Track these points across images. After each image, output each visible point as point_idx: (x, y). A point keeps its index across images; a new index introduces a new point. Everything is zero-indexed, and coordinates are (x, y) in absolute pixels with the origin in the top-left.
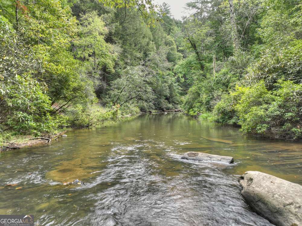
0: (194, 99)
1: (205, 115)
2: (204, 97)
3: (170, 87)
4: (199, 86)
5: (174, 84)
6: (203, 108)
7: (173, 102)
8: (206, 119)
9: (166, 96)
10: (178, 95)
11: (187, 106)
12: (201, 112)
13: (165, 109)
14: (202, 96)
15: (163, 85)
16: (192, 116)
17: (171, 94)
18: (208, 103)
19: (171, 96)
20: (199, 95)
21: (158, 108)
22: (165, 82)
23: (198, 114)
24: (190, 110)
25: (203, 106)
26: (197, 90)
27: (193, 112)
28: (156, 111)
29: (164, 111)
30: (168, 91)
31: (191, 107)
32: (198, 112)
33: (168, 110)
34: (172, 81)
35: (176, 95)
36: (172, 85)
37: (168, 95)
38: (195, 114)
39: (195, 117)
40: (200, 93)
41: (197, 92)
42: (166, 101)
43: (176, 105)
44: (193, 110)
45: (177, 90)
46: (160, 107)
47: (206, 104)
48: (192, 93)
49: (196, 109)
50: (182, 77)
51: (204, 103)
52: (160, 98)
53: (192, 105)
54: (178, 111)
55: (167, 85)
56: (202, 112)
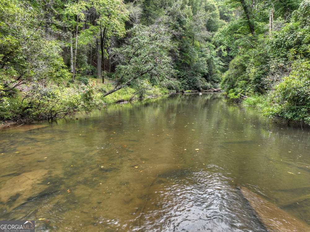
0: (237, 75)
1: (252, 99)
2: (252, 72)
3: (209, 62)
4: (245, 56)
5: (214, 59)
6: (249, 88)
7: (213, 80)
8: (253, 106)
9: (203, 73)
10: (219, 71)
11: (227, 85)
12: (246, 93)
13: (201, 89)
14: (249, 70)
15: (200, 59)
16: (233, 100)
17: (210, 71)
18: (258, 80)
19: (210, 73)
20: (244, 68)
21: (193, 87)
22: (203, 56)
23: (241, 97)
24: (230, 91)
25: (250, 85)
26: (241, 62)
27: (233, 94)
28: (190, 91)
29: (200, 91)
30: (206, 67)
31: (232, 87)
32: (242, 93)
33: (205, 89)
34: (212, 55)
35: (217, 72)
36: (212, 60)
37: (207, 72)
38: (236, 97)
39: (237, 101)
40: (246, 65)
41: (241, 65)
42: (204, 79)
43: (216, 84)
44: (234, 91)
45: (218, 66)
46: (196, 87)
47: (255, 82)
48: (235, 66)
49: (239, 90)
50: (224, 50)
51: (251, 80)
52: (196, 76)
53: (234, 83)
54: (217, 92)
55: (204, 59)
56: (248, 95)
